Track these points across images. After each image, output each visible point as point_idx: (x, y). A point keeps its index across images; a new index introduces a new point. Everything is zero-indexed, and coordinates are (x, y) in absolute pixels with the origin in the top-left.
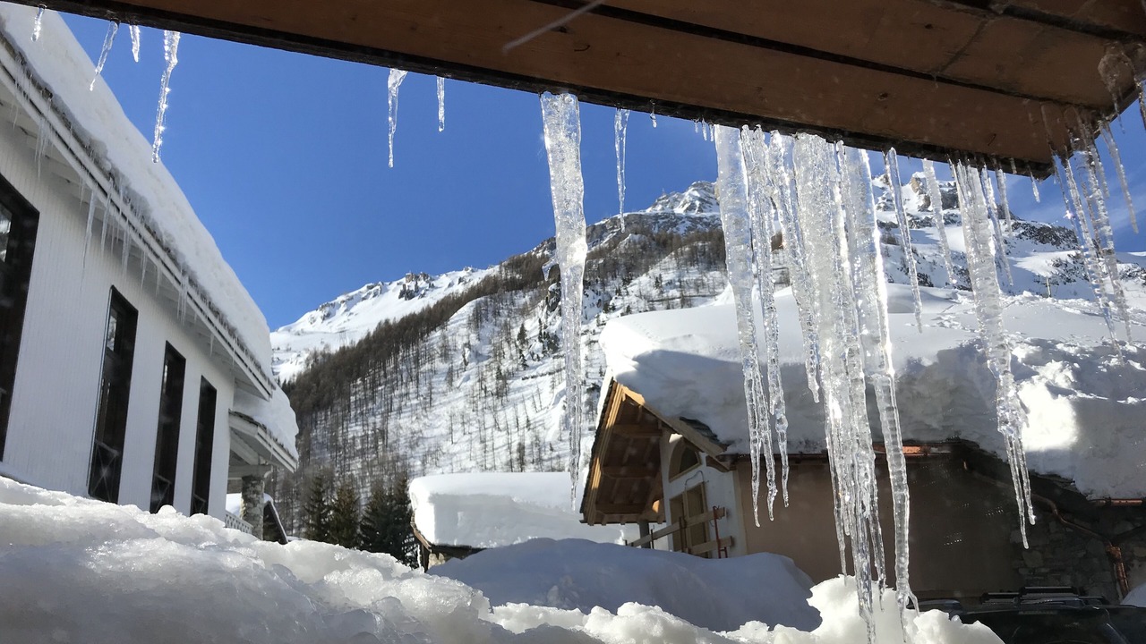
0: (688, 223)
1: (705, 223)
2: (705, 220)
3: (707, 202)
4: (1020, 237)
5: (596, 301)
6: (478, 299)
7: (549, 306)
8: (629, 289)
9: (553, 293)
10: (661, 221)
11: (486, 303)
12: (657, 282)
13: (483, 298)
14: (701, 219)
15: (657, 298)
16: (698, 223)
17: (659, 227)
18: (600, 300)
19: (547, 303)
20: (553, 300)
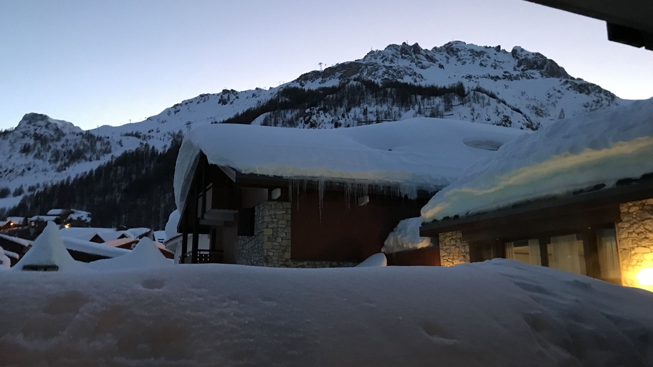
0: (384, 69)
1: (394, 70)
2: (394, 68)
3: (396, 57)
4: (568, 89)
5: (331, 120)
6: (266, 114)
7: (305, 121)
8: (349, 114)
9: (307, 114)
10: (369, 67)
11: (270, 116)
12: (364, 111)
13: (269, 113)
14: (391, 67)
15: (364, 121)
16: (390, 69)
17: (368, 71)
18: (333, 120)
19: (304, 119)
20: (307, 118)
